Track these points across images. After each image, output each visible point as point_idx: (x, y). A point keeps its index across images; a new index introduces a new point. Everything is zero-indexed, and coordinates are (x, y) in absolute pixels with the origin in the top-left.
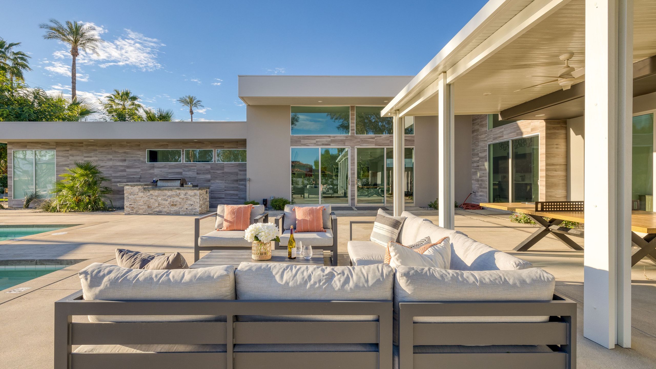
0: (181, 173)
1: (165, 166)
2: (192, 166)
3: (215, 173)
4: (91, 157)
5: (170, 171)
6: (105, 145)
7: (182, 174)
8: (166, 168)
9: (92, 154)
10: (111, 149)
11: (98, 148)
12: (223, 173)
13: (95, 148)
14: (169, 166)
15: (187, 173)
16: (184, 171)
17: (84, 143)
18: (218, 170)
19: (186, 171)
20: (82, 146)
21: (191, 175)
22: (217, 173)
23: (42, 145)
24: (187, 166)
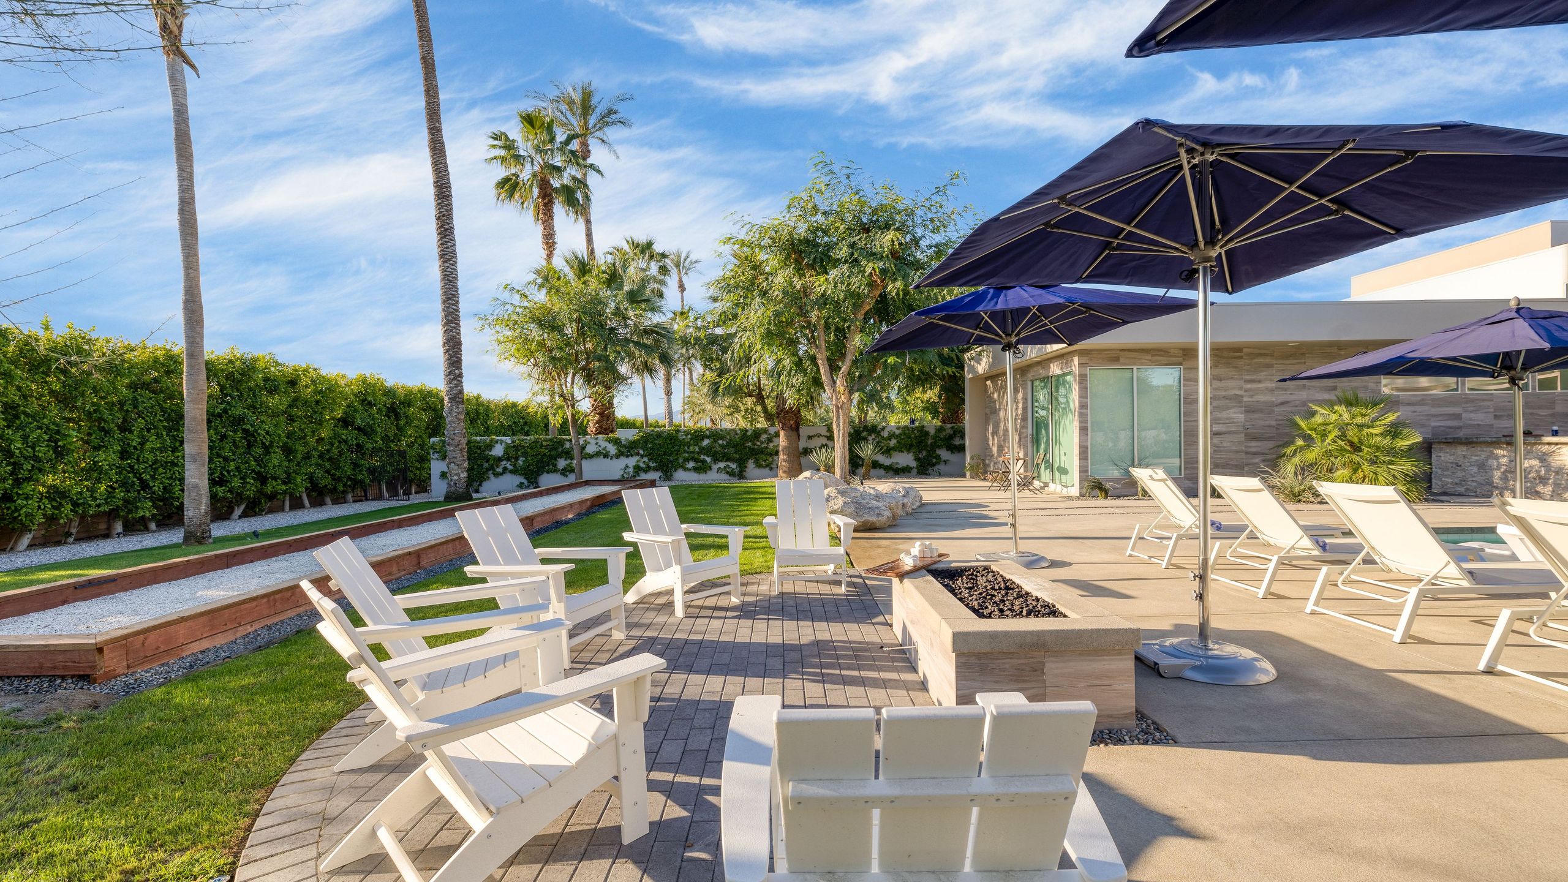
0: (1458, 417)
1: (1423, 400)
2: (1484, 400)
3: (1537, 414)
4: (1260, 382)
5: (1434, 411)
6: (1291, 356)
7: (1461, 419)
8: (1424, 405)
9: (1262, 375)
10: (1305, 363)
11: (1275, 362)
12: (1553, 415)
13: (1268, 360)
14: (1433, 400)
15: (1472, 416)
16: (1466, 411)
17: (1245, 350)
18: (1540, 407)
19: (1471, 412)
20: (1241, 357)
21: (1482, 420)
22: (1540, 415)
23: (1153, 356)
24: (1473, 401)
